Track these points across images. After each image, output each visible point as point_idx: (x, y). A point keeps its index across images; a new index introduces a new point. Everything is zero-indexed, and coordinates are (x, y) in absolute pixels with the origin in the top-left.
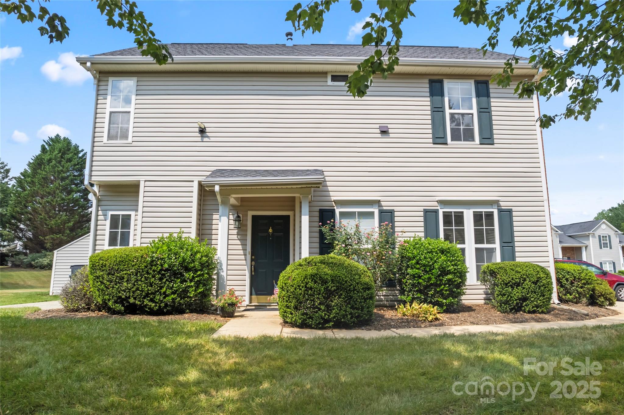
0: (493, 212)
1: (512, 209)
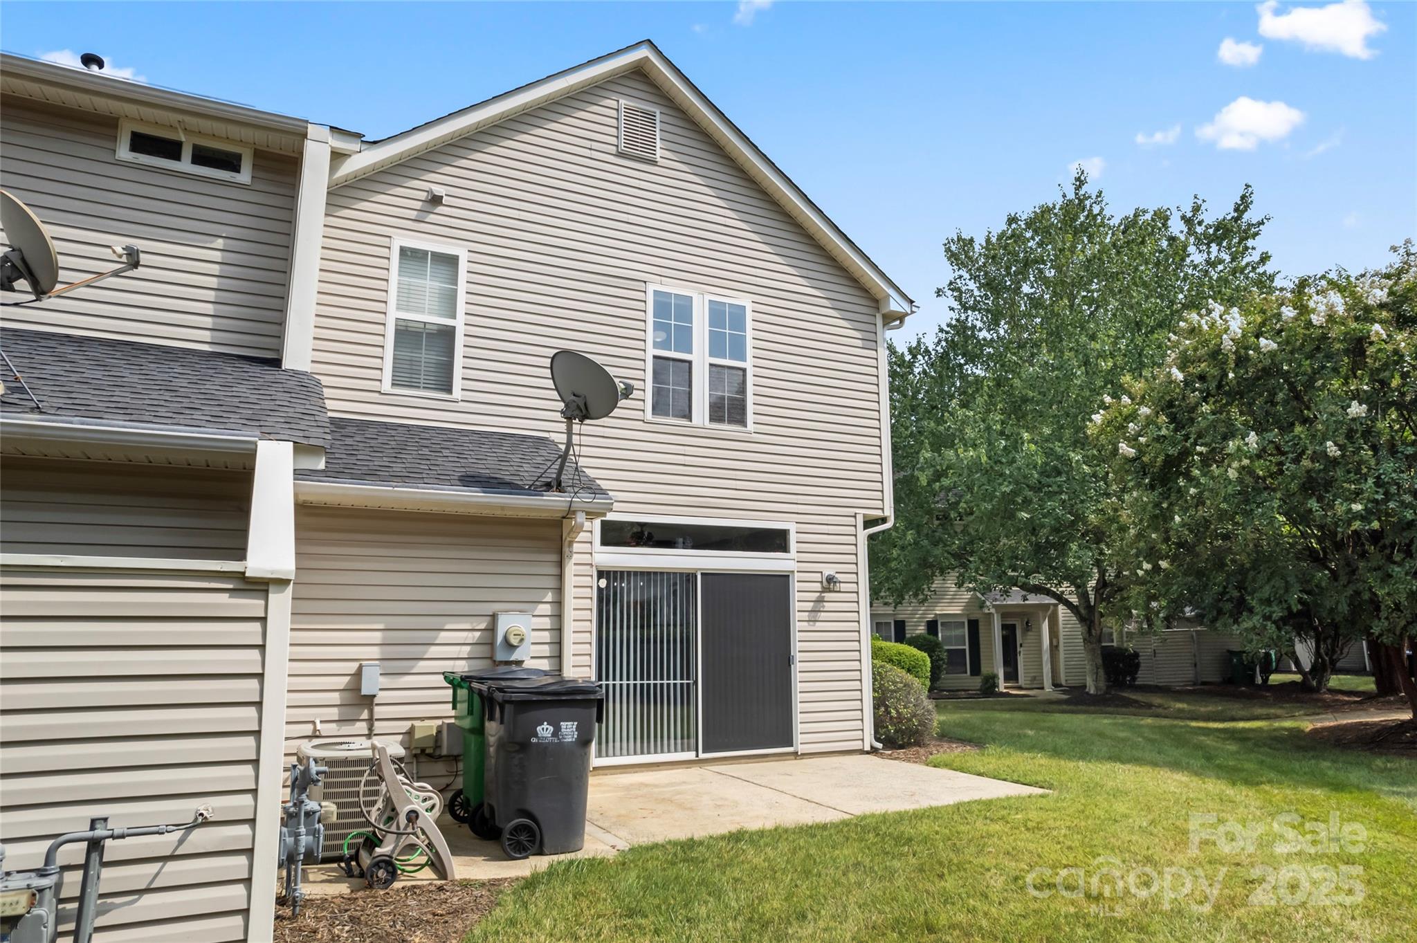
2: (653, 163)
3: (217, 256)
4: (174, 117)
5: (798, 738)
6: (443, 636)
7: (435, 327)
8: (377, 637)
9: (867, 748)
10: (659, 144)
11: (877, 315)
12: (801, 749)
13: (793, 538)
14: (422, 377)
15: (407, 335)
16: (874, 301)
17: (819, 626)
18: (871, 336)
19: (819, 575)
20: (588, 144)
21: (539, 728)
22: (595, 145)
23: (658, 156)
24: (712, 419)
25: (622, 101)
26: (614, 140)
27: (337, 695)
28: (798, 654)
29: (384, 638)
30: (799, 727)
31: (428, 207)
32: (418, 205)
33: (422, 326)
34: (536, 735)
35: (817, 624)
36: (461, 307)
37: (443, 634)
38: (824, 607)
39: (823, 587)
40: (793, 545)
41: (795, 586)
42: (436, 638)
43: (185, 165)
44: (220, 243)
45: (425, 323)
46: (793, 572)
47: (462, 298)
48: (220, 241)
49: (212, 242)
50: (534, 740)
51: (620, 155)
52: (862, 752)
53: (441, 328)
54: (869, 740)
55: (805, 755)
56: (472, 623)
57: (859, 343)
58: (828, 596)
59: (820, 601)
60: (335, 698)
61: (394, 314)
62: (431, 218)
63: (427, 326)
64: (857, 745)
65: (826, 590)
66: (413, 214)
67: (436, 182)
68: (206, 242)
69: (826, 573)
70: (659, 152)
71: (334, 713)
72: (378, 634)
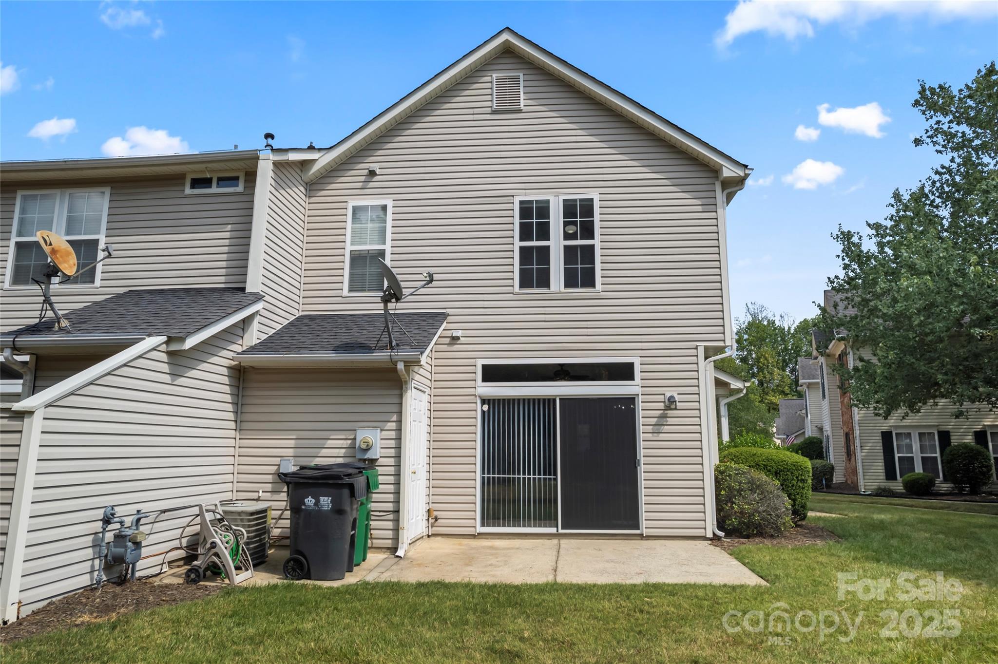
2: (520, 111)
3: (228, 235)
4: (203, 166)
5: (643, 524)
6: (330, 443)
7: (376, 252)
8: (292, 443)
9: (710, 535)
10: (522, 96)
11: (716, 183)
12: (645, 532)
13: (637, 369)
14: (367, 283)
15: (357, 259)
16: (714, 171)
17: (662, 436)
18: (712, 201)
19: (663, 396)
20: (471, 111)
21: (306, 500)
22: (476, 111)
23: (522, 106)
24: (567, 285)
25: (494, 76)
26: (489, 104)
27: (271, 476)
28: (642, 459)
29: (296, 444)
30: (643, 515)
31: (369, 179)
32: (363, 179)
33: (367, 252)
34: (304, 504)
35: (661, 435)
36: (389, 236)
37: (329, 442)
38: (667, 421)
39: (665, 406)
40: (637, 374)
41: (640, 406)
42: (325, 444)
43: (214, 189)
44: (229, 227)
45: (368, 250)
46: (638, 395)
47: (389, 230)
48: (230, 226)
49: (225, 228)
50: (303, 507)
51: (494, 112)
52: (704, 538)
53: (379, 251)
54: (711, 527)
55: (649, 537)
56: (345, 435)
57: (699, 208)
58: (670, 413)
59: (664, 417)
60: (270, 478)
61: (349, 247)
62: (371, 185)
63: (370, 252)
64: (700, 532)
65: (668, 408)
66: (360, 185)
67: (373, 163)
68: (222, 229)
69: (668, 395)
70: (522, 103)
71: (269, 487)
72: (293, 442)
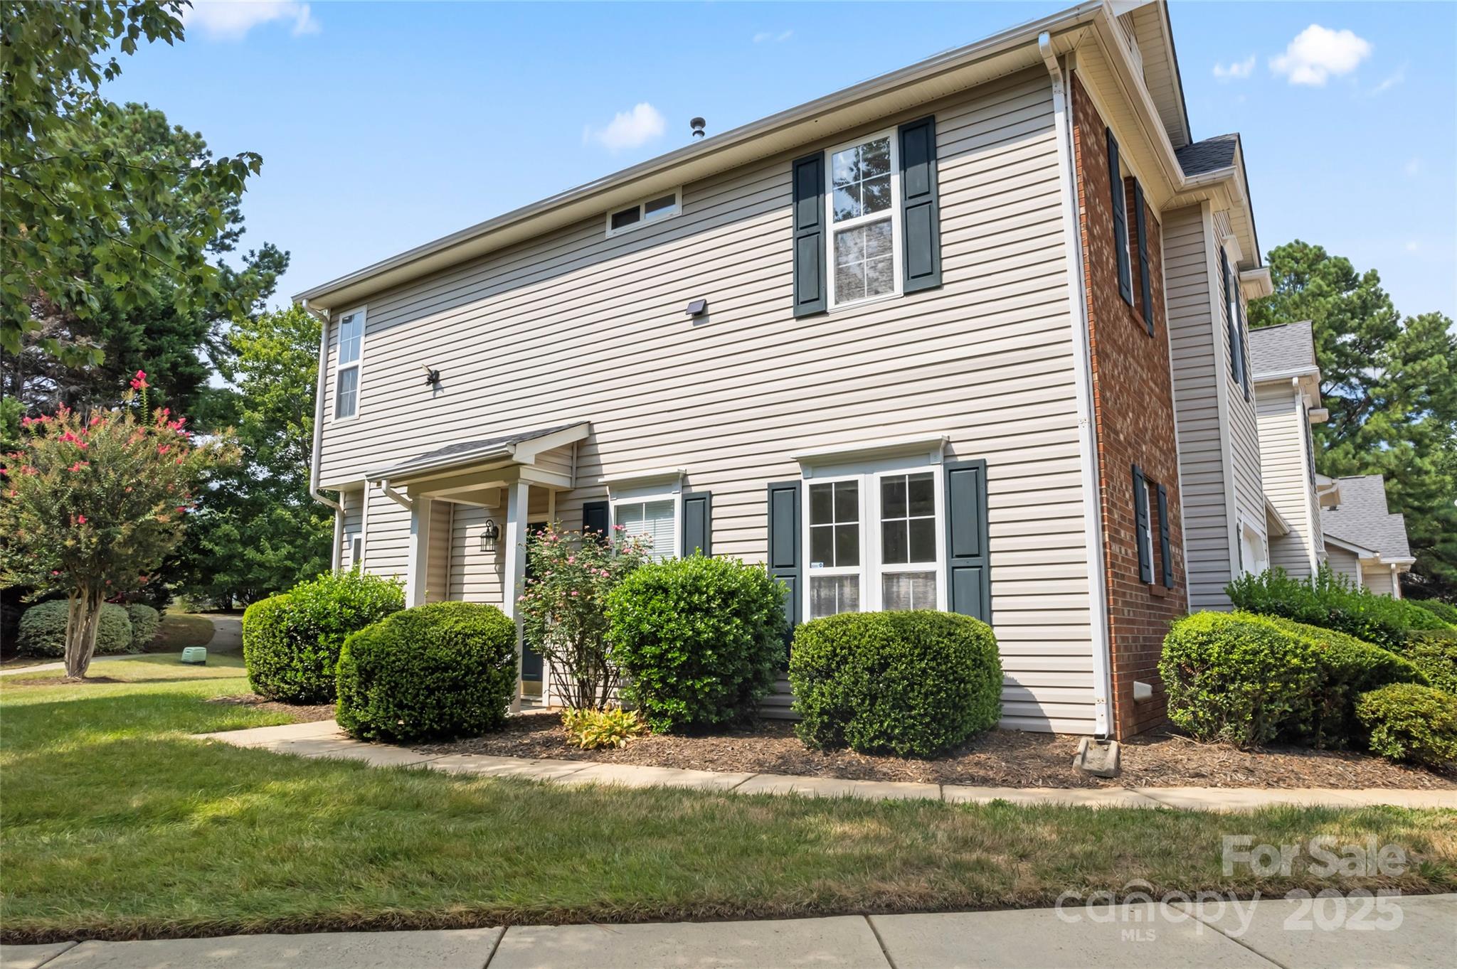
0: (931, 474)
1: (985, 460)
